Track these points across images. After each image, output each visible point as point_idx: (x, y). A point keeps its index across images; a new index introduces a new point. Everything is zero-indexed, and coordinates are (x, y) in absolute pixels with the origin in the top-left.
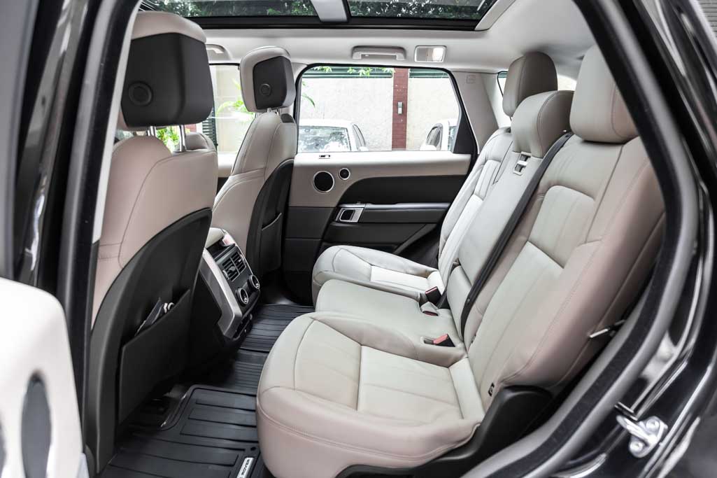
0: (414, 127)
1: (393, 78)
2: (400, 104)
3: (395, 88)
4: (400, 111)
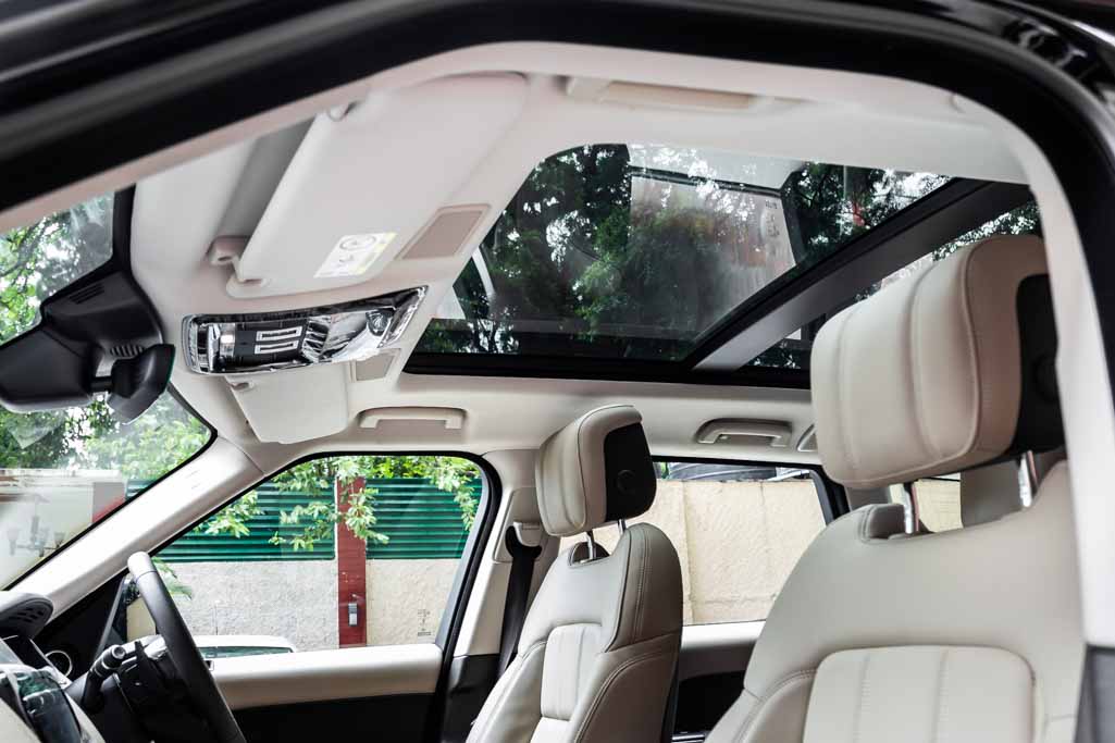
1: (336, 561)
3: (341, 579)
4: (353, 619)
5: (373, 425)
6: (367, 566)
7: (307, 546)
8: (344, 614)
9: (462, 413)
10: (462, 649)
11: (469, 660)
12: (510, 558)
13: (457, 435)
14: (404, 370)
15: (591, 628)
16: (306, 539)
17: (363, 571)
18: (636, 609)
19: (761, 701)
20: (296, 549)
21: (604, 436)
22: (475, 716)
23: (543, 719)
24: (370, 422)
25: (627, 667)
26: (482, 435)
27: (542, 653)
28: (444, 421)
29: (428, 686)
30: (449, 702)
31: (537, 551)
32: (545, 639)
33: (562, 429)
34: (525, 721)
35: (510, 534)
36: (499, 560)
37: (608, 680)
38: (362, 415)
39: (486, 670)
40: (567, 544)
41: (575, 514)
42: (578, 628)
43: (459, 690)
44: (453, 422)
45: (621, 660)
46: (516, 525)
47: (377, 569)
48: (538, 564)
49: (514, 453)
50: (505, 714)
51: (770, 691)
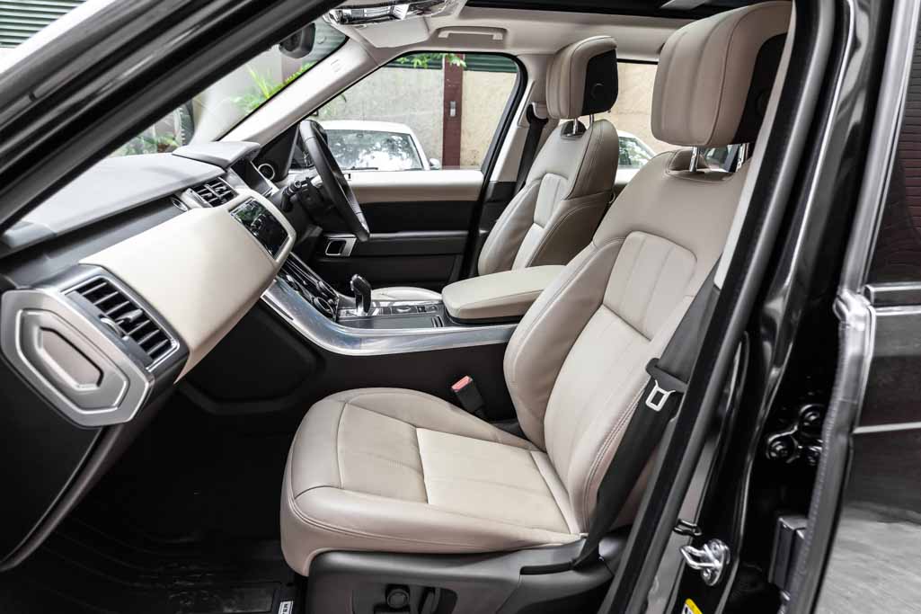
0: (470, 134)
1: (443, 70)
2: (453, 103)
3: (446, 84)
4: (453, 112)
5: (446, 36)
6: (464, 77)
7: (423, 64)
8: (447, 108)
9: (503, 31)
10: (494, 178)
11: (498, 184)
12: (528, 125)
13: (500, 43)
14: (466, 5)
15: (564, 180)
16: (422, 60)
17: (461, 79)
18: (587, 175)
19: (597, 248)
20: (415, 65)
21: (587, 61)
22: (498, 218)
23: (534, 224)
24: (444, 35)
25: (576, 209)
26: (518, 44)
27: (538, 187)
28: (492, 36)
29: (474, 197)
30: (485, 207)
31: (546, 121)
32: (541, 178)
33: (568, 46)
34: (525, 224)
35: (530, 109)
36: (521, 126)
37: (563, 217)
38: (439, 30)
39: (507, 191)
40: (562, 122)
41: (563, 109)
42: (558, 178)
43: (490, 201)
44: (497, 36)
45: (572, 205)
46: (533, 104)
47: (470, 78)
48: (545, 130)
49: (536, 56)
50: (514, 219)
51: (603, 244)
